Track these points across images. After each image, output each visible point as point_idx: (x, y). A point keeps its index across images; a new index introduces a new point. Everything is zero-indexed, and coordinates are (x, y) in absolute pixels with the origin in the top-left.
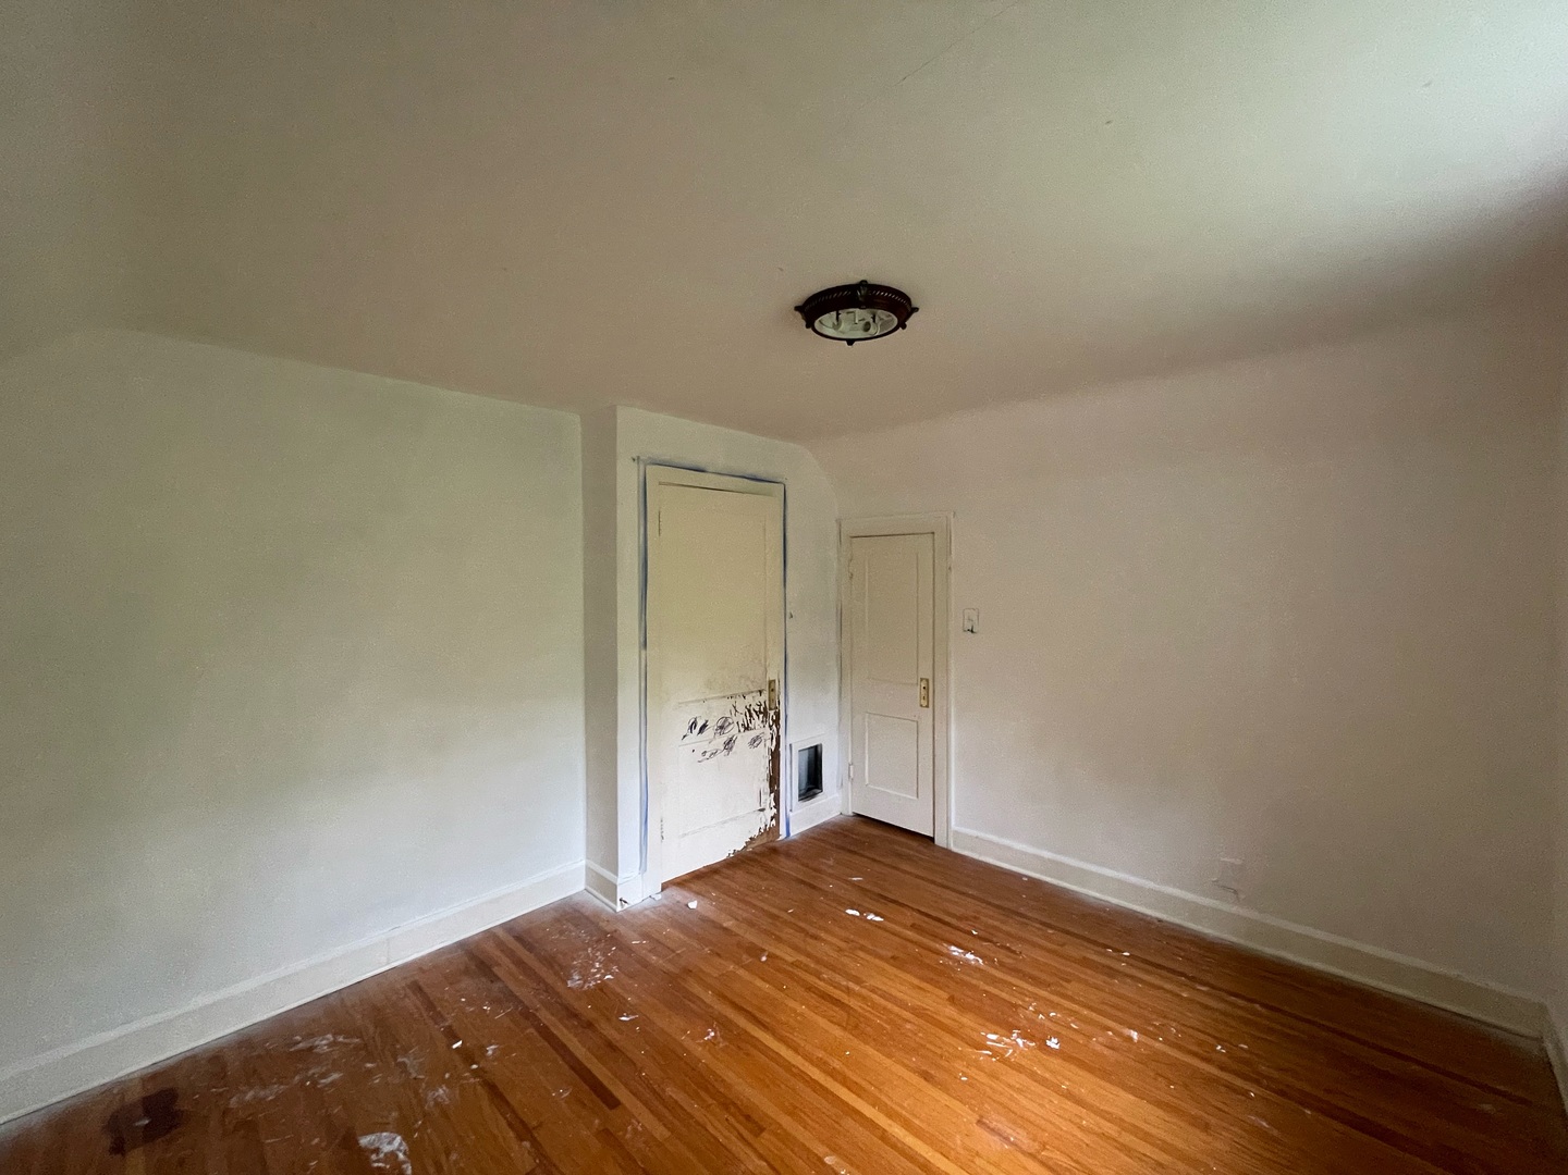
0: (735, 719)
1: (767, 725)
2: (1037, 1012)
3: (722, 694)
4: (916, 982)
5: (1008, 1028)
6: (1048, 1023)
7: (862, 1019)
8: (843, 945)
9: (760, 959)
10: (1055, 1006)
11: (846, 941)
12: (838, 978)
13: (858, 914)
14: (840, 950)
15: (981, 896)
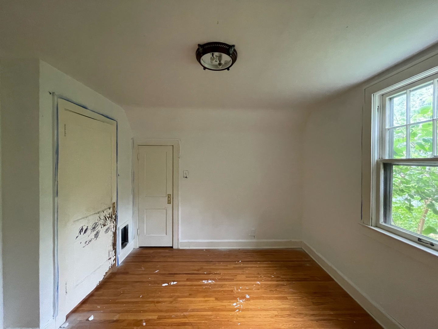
0: (100, 222)
1: (112, 222)
2: (237, 289)
3: (94, 213)
4: (203, 299)
5: (235, 298)
6: (242, 291)
7: (198, 325)
8: (171, 299)
9: (142, 325)
10: (240, 285)
11: (171, 297)
12: (178, 314)
13: (167, 284)
14: (171, 302)
15: (198, 260)
